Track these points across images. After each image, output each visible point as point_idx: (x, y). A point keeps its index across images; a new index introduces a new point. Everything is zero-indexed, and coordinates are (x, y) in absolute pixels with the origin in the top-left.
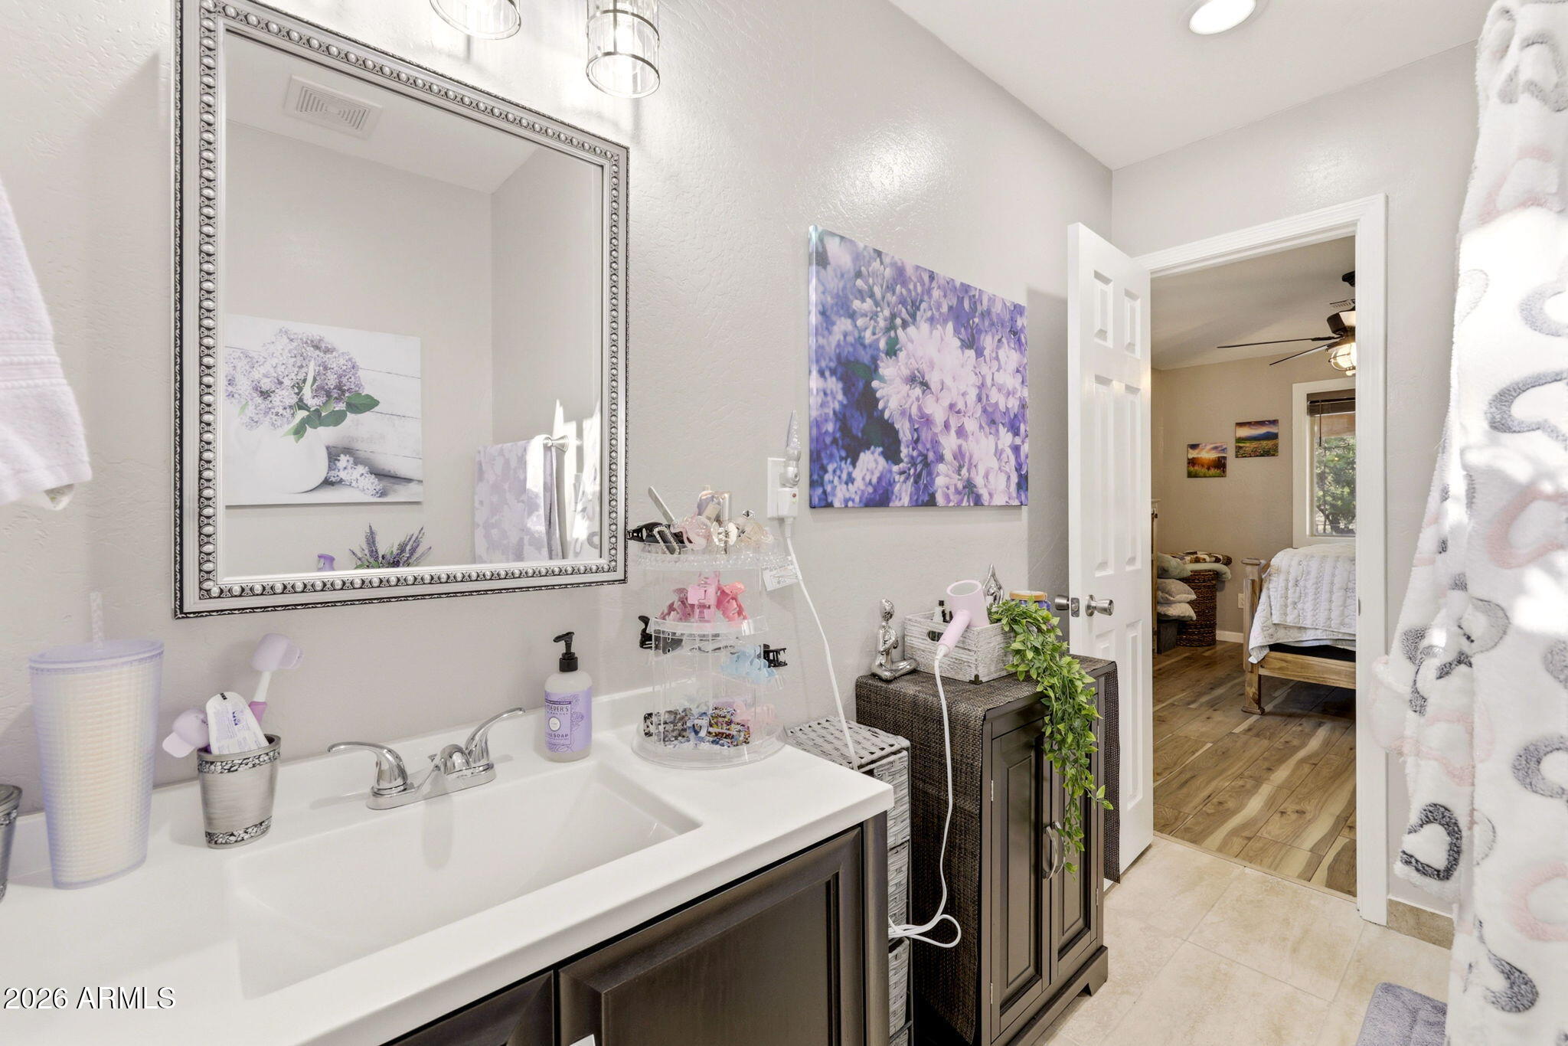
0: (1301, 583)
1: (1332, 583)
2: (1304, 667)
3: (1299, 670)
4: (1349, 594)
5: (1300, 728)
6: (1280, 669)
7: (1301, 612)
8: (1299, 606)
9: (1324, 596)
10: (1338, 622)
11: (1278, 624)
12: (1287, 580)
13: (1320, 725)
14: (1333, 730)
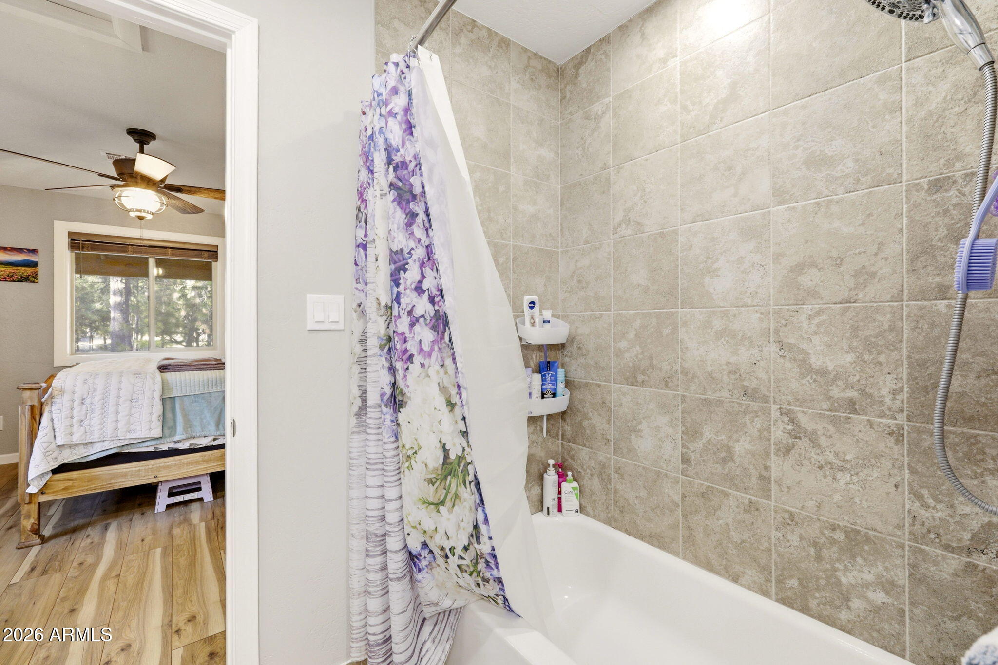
0: (88, 401)
1: (119, 397)
2: (91, 480)
3: (85, 484)
4: (134, 404)
5: (89, 541)
6: (65, 489)
7: (87, 428)
8: (86, 422)
9: (111, 409)
10: (125, 430)
11: (62, 446)
12: (73, 401)
13: (106, 528)
14: (120, 528)
